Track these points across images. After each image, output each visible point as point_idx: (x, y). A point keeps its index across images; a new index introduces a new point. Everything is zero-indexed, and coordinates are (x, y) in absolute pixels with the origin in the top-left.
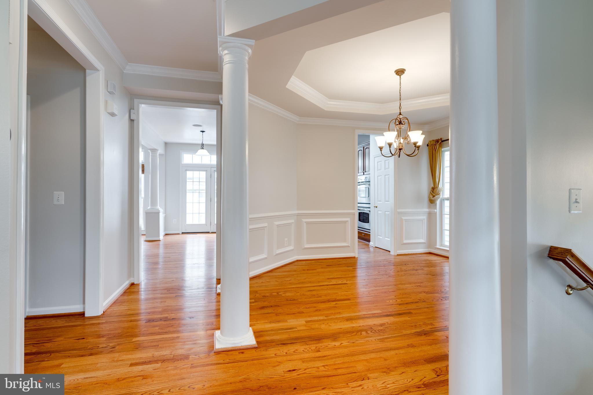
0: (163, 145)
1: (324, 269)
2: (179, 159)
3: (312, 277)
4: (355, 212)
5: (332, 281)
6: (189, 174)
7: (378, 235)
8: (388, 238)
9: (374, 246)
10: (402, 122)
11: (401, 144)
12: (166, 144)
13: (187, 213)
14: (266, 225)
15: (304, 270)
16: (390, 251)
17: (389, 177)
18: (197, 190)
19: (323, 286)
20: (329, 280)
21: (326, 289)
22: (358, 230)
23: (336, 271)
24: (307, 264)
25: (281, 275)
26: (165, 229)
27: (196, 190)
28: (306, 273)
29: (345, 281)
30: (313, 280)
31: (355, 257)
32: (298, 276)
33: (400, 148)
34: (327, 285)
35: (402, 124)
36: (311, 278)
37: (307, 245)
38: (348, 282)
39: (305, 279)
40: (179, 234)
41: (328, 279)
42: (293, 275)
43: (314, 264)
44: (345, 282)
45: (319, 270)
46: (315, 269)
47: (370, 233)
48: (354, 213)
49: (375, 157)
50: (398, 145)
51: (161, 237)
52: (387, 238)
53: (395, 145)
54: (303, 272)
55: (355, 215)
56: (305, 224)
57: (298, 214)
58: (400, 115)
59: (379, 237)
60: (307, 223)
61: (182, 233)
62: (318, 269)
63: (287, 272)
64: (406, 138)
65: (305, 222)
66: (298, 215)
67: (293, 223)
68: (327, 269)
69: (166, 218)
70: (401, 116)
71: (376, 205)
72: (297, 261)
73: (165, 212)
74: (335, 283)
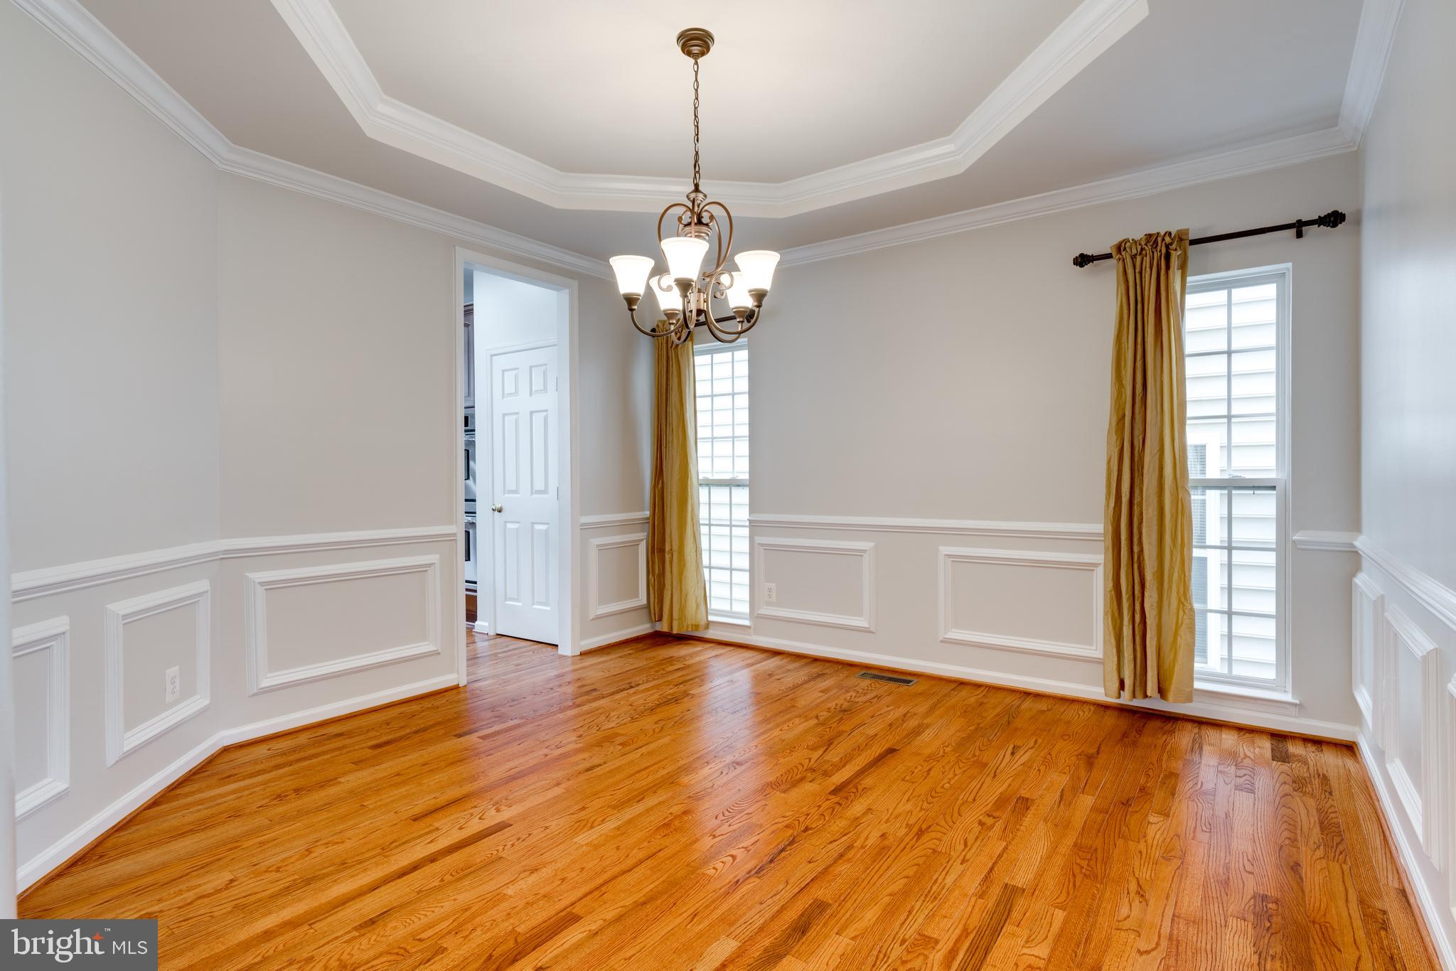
1: (372, 770)
3: (339, 828)
4: (454, 531)
5: (436, 825)
7: (506, 599)
8: (546, 604)
9: (492, 633)
15: (280, 797)
16: (557, 646)
17: (517, 421)
19: (415, 867)
20: (422, 826)
21: (436, 883)
22: (467, 590)
23: (427, 768)
24: (280, 760)
25: (164, 866)
28: (301, 814)
29: (493, 812)
30: (348, 845)
31: (457, 687)
32: (262, 844)
34: (432, 859)
36: (335, 838)
37: (269, 675)
38: (506, 815)
39: (309, 851)
41: (416, 819)
42: (233, 844)
43: (313, 751)
44: (493, 818)
45: (351, 777)
46: (331, 781)
47: (475, 591)
48: (454, 535)
49: (492, 356)
52: (540, 603)
54: (281, 809)
55: (456, 540)
56: (260, 591)
57: (226, 552)
59: (508, 602)
60: (271, 587)
62: (344, 774)
63: (192, 831)
65: (262, 584)
66: (226, 557)
67: (207, 592)
68: (384, 766)
71: (498, 506)
72: (226, 750)
74: (456, 836)
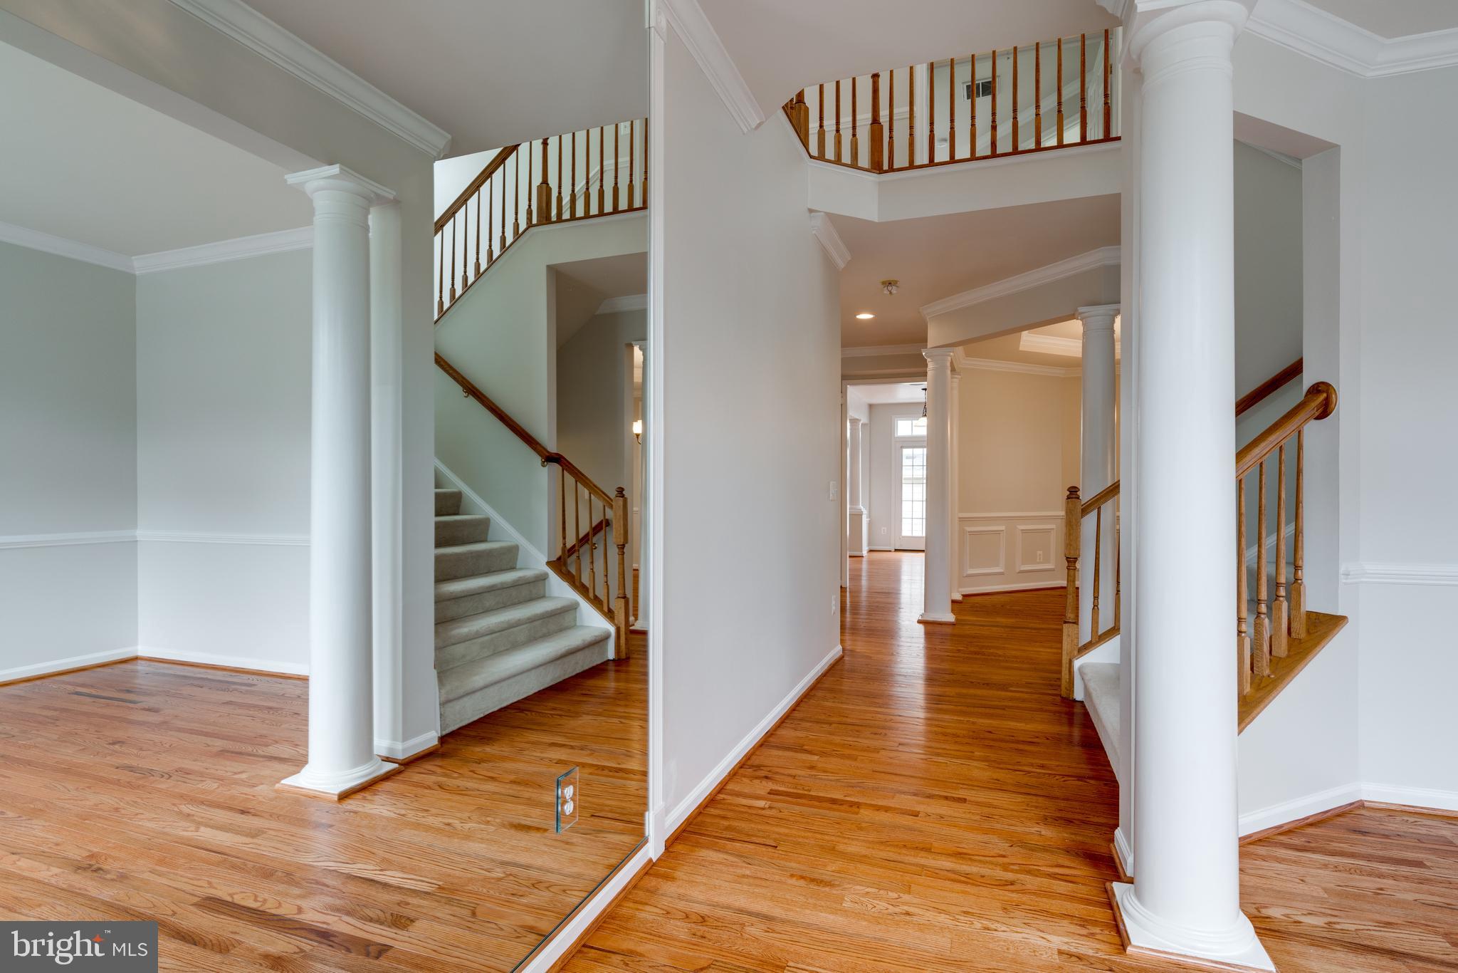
0: (865, 410)
2: (891, 428)
6: (906, 452)
12: (871, 406)
13: (903, 517)
14: (1002, 528)
18: (920, 479)
26: (869, 544)
27: (917, 479)
40: (890, 551)
51: (865, 553)
61: (896, 550)
67: (1053, 529)
69: (870, 524)
73: (869, 516)
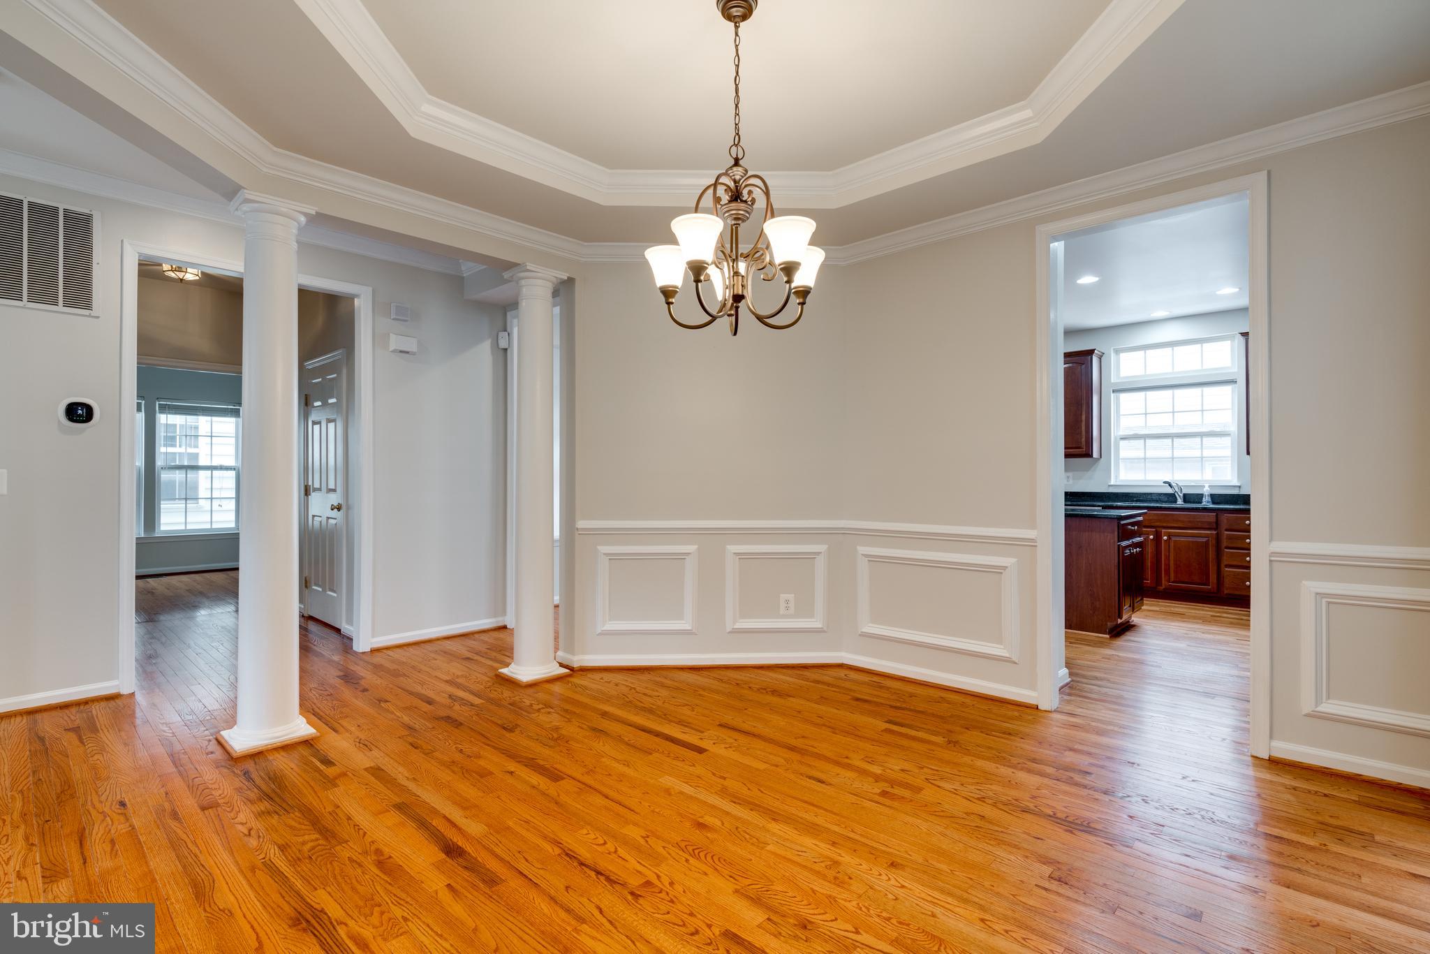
10: (745, 192)
11: (740, 277)
14: (689, 549)
33: (735, 292)
35: (742, 201)
50: (727, 283)
53: (719, 282)
58: (735, 169)
64: (758, 253)
70: (738, 172)
